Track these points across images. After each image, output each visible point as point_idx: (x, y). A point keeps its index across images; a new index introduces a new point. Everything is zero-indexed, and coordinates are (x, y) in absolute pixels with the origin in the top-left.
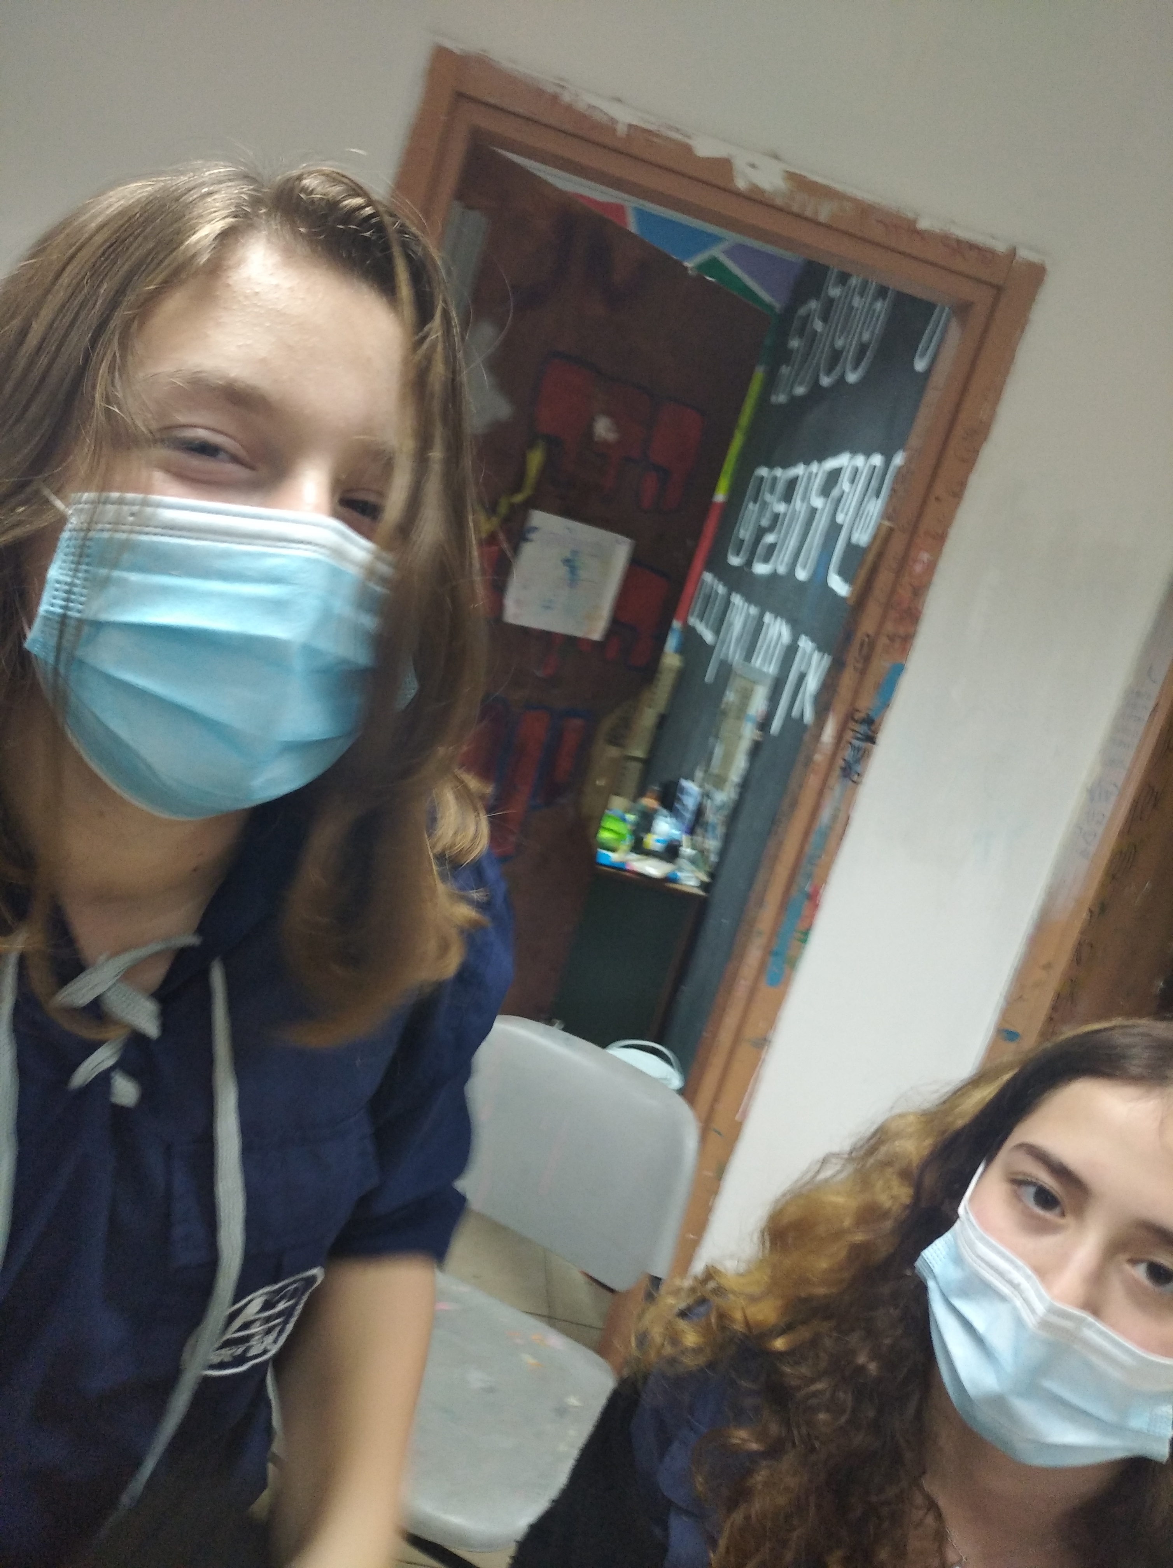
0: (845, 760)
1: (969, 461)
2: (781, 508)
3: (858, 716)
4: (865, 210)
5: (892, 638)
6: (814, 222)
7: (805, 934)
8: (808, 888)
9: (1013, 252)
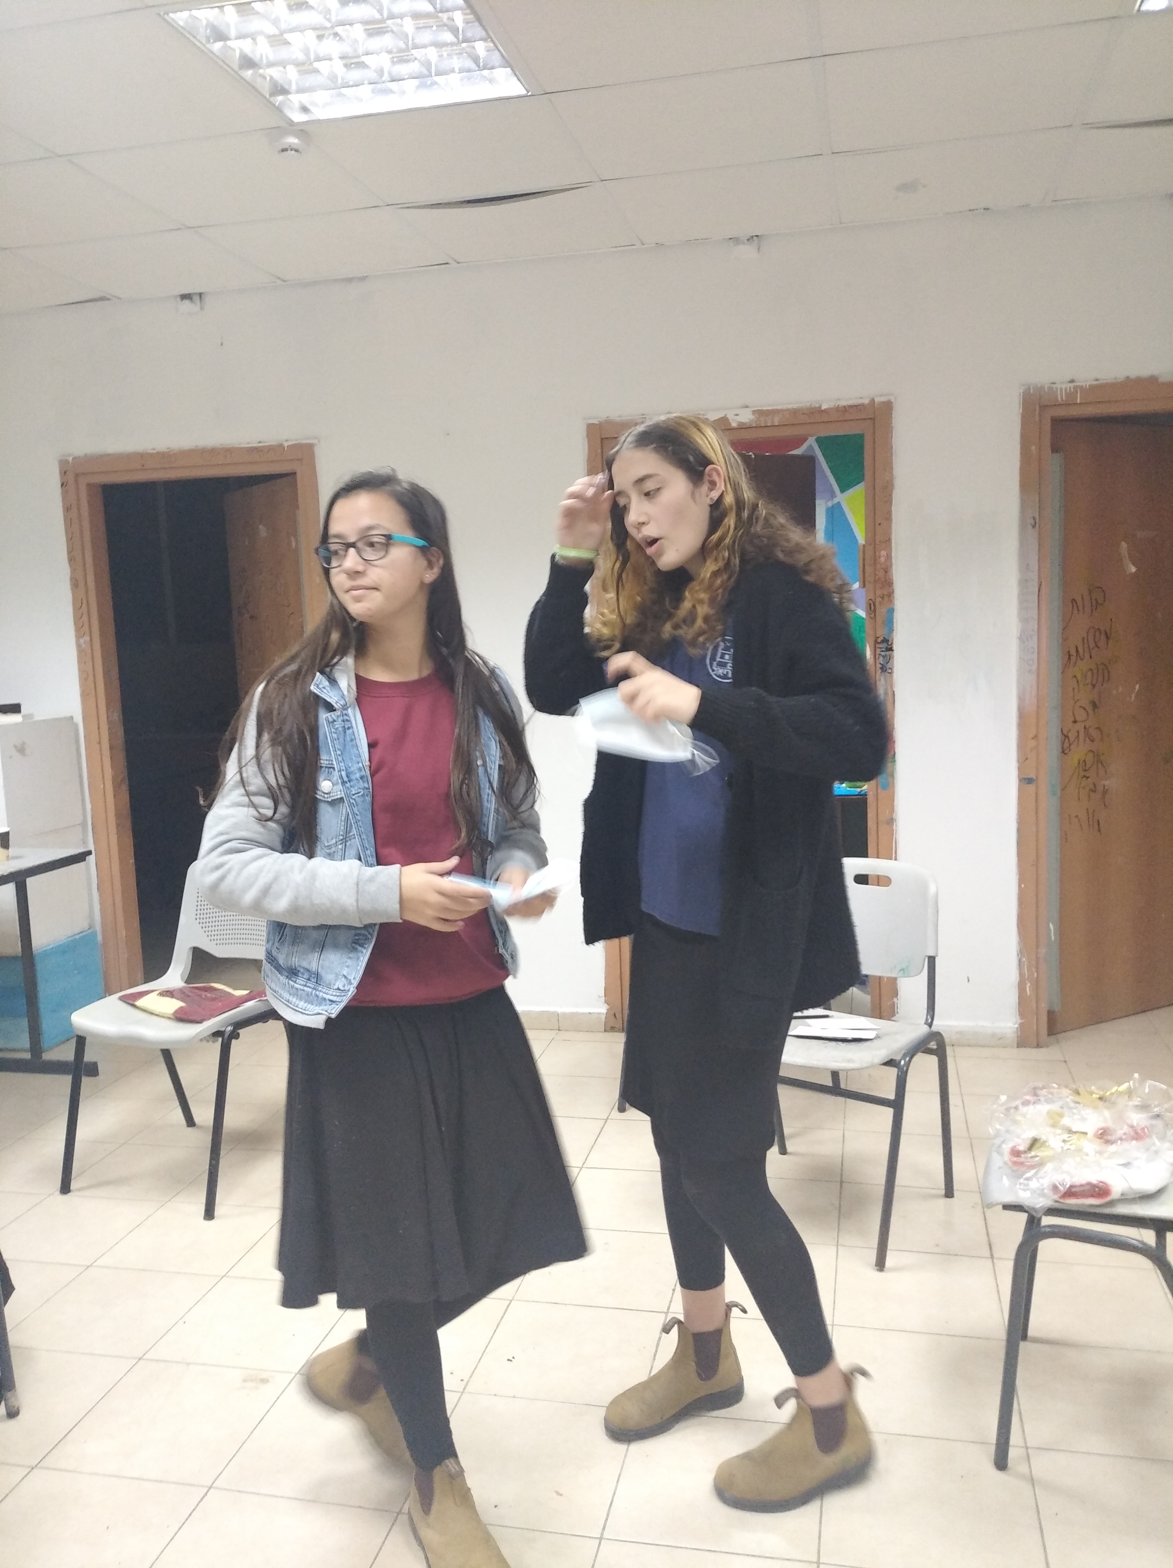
0: (880, 664)
1: (889, 501)
3: (879, 640)
4: (795, 412)
5: (883, 598)
6: (773, 426)
7: (893, 758)
9: (873, 400)
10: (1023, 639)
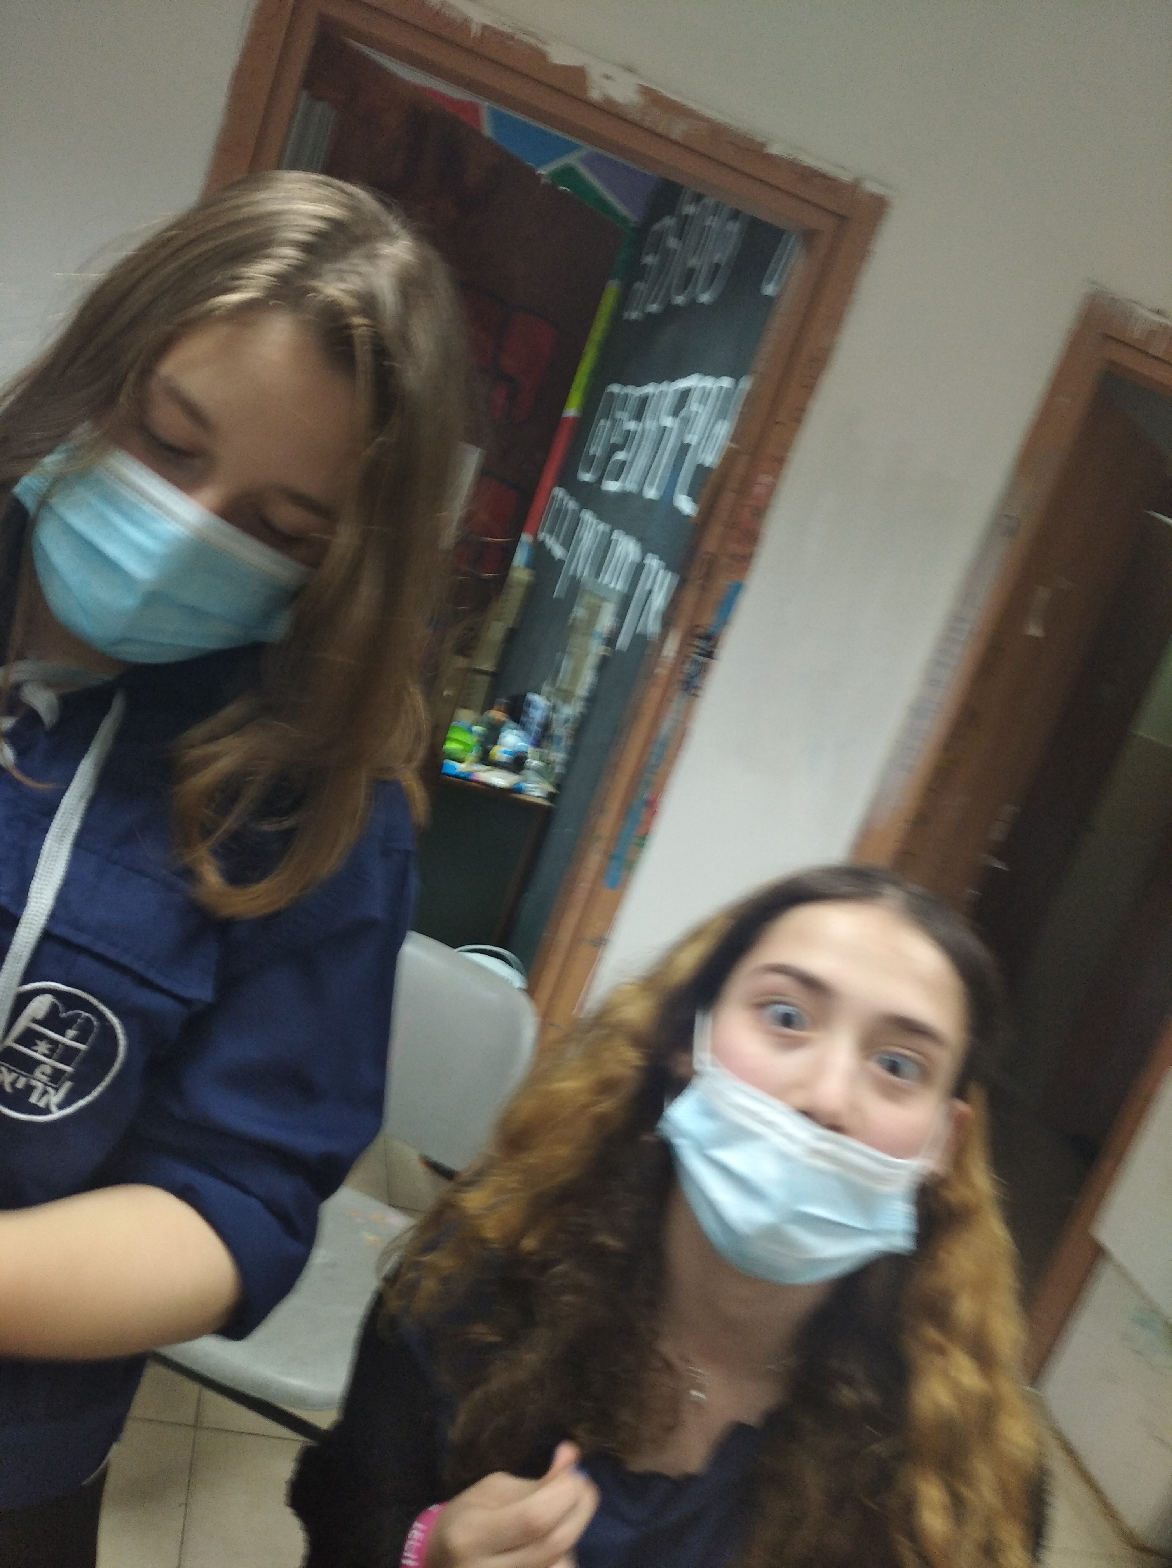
1: (809, 387)
2: (632, 425)
3: (700, 631)
4: (717, 131)
6: (666, 139)
7: (643, 839)
8: (647, 796)
9: (858, 182)
10: (917, 711)
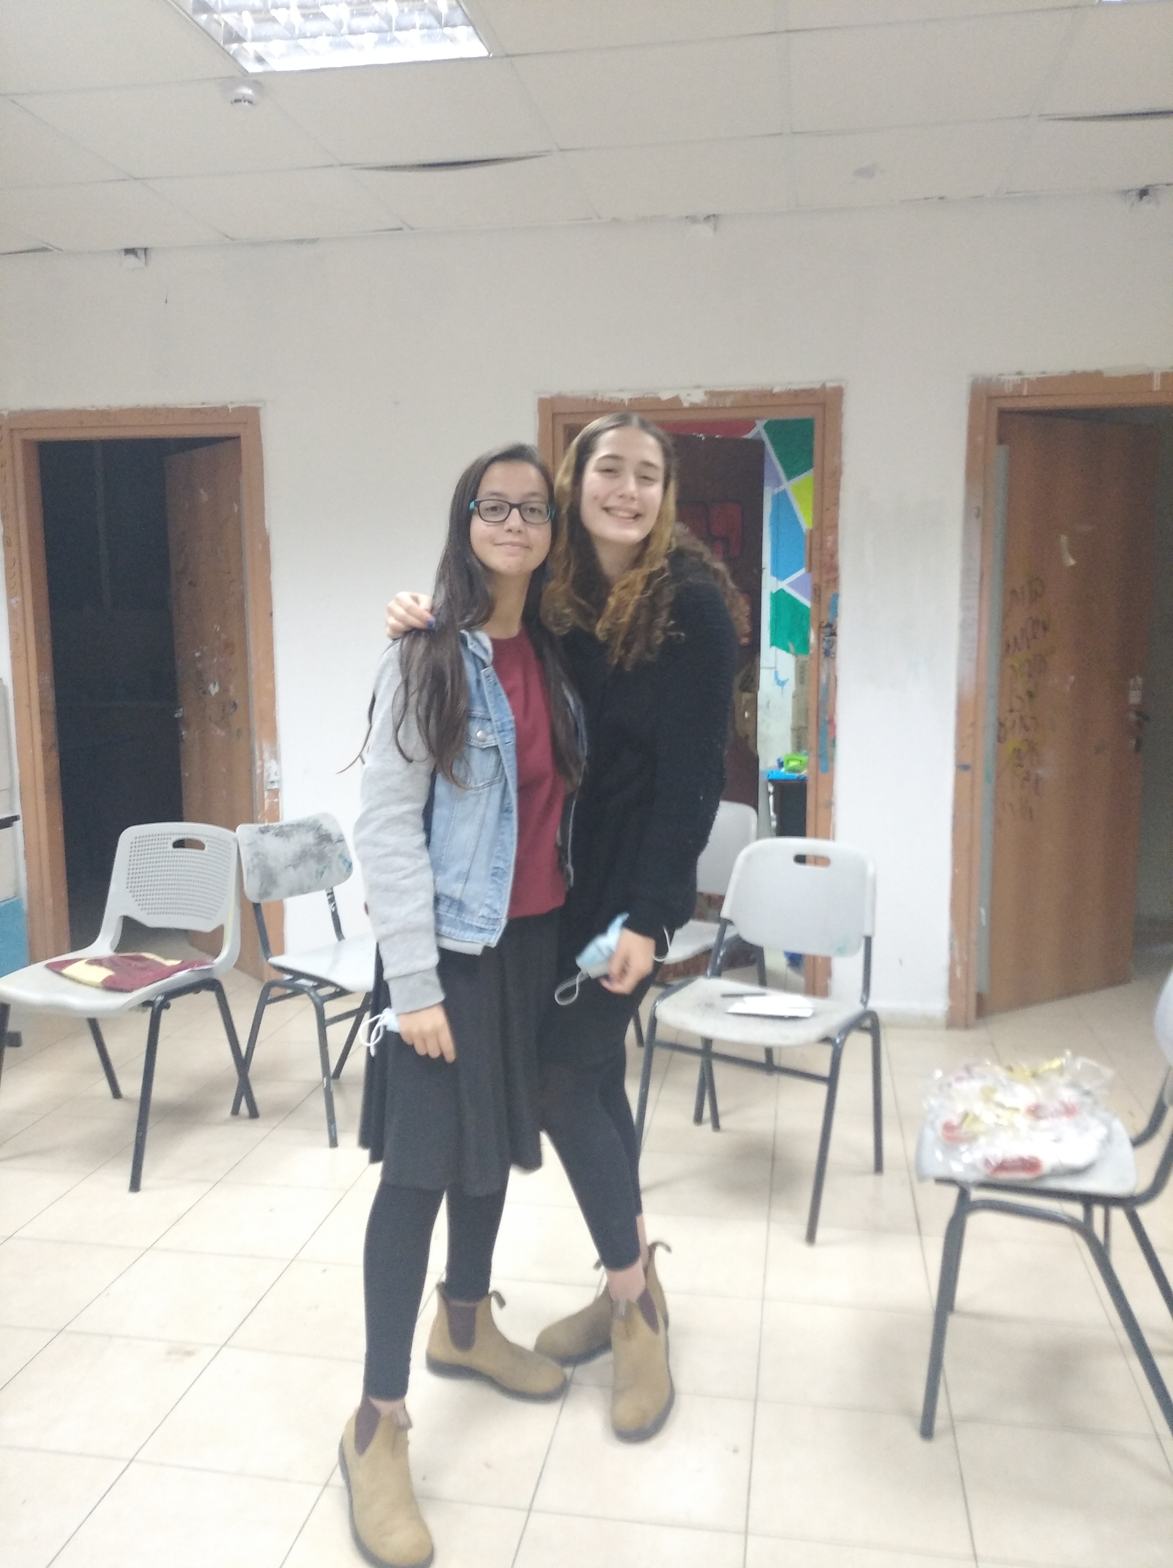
0: (824, 648)
1: (837, 487)
3: (824, 624)
4: (746, 395)
5: (828, 583)
6: (724, 408)
7: (834, 742)
8: (827, 718)
9: (824, 385)
10: (964, 627)
